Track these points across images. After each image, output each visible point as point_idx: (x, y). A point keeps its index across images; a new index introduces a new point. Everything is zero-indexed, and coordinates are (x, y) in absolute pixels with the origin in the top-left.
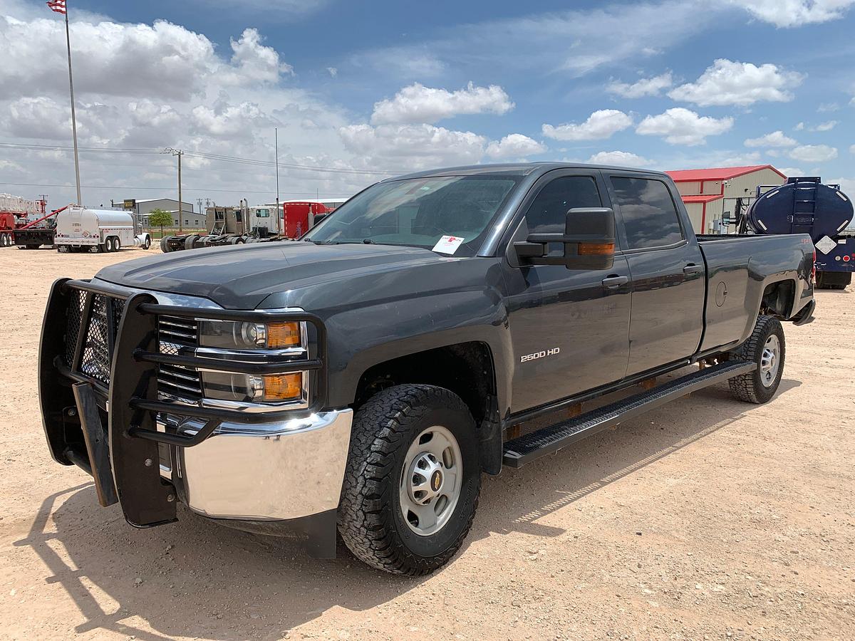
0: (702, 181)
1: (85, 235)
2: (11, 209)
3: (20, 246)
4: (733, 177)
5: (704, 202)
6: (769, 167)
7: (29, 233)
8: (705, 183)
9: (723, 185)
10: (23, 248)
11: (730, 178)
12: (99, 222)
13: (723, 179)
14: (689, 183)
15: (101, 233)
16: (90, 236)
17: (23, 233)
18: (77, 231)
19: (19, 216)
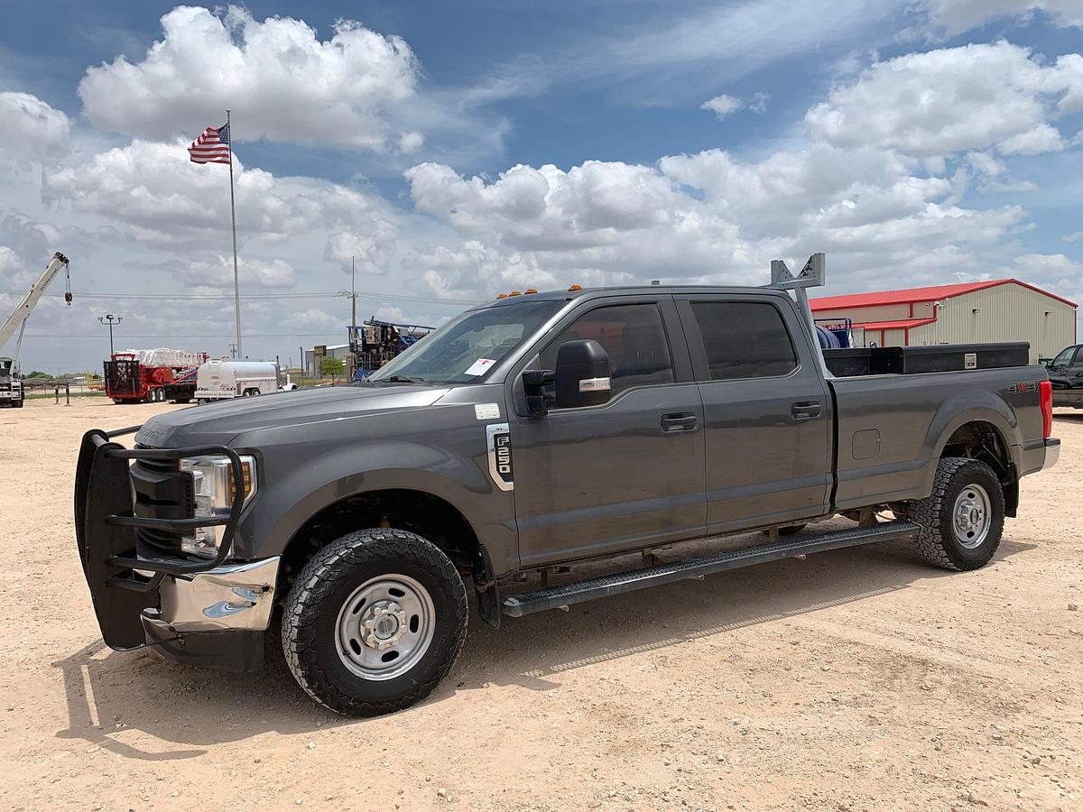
0: (911, 303)
1: (223, 387)
2: (170, 363)
3: (171, 401)
4: (949, 297)
5: (906, 329)
6: (1013, 281)
7: (178, 387)
8: (915, 305)
9: (935, 307)
10: (173, 403)
11: (945, 298)
12: (236, 374)
13: (934, 300)
14: (892, 306)
15: (239, 385)
16: (228, 389)
17: (173, 387)
18: (215, 384)
19: (179, 370)
